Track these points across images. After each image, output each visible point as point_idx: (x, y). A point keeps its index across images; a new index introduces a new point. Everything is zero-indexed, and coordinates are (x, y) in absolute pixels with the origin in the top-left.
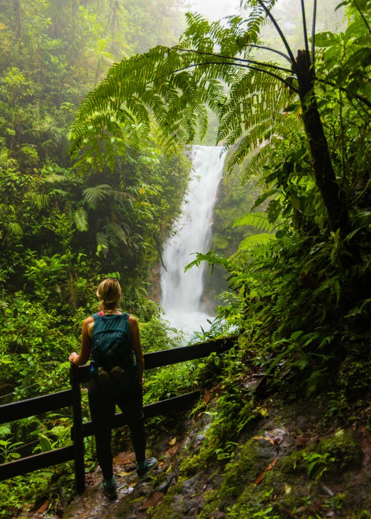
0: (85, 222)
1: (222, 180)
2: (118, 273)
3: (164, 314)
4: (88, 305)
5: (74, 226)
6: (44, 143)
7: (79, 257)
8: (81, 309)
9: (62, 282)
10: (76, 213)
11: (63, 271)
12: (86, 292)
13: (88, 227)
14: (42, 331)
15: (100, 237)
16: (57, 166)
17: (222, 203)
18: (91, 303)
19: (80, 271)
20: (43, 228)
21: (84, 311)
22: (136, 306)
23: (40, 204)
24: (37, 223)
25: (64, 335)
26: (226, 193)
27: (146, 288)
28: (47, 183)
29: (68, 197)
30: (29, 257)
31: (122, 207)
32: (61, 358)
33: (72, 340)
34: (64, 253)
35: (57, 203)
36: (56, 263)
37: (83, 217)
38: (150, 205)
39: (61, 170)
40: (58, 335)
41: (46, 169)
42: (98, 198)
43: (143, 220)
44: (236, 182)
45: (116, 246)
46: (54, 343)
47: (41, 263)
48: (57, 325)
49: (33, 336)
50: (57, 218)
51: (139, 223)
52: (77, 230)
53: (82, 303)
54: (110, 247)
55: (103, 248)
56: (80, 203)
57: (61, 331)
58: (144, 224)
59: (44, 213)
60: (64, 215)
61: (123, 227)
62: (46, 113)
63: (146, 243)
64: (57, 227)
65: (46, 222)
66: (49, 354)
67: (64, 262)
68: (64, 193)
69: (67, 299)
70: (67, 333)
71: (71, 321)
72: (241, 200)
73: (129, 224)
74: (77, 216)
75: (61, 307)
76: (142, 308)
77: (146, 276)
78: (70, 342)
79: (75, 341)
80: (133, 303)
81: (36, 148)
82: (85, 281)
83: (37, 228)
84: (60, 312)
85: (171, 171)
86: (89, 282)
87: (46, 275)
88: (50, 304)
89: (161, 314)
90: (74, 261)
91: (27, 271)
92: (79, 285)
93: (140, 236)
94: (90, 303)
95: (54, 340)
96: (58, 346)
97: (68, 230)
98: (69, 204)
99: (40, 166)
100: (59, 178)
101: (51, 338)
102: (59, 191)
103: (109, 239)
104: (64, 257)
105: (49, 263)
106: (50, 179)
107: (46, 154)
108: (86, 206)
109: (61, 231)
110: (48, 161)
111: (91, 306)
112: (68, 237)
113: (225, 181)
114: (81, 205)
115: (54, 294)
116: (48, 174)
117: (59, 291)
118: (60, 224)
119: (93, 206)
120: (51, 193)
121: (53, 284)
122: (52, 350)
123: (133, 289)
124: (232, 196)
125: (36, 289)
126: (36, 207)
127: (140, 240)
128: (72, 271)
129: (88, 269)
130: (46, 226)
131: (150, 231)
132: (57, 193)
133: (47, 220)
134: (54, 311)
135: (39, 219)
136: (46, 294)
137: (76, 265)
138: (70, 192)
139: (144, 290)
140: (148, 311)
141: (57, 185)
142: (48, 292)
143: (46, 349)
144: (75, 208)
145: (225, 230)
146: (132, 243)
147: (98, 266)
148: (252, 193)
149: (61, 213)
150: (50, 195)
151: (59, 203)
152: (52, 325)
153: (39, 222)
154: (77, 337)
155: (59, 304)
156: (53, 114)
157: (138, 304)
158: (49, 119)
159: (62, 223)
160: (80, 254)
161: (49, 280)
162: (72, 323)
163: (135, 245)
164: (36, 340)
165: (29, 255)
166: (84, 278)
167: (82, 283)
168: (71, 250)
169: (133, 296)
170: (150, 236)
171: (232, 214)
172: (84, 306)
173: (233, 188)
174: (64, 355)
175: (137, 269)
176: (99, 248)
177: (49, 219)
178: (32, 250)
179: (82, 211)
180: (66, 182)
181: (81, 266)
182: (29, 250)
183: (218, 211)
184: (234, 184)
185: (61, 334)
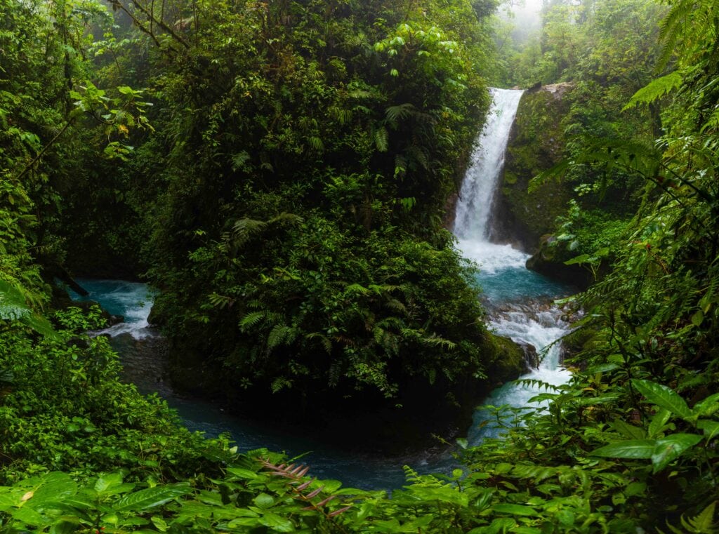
0: (385, 142)
1: (515, 121)
2: (414, 199)
3: (457, 243)
4: (382, 228)
5: (374, 145)
6: (354, 58)
7: (376, 178)
8: (374, 232)
9: (357, 202)
10: (378, 132)
11: (360, 192)
12: (381, 215)
13: (388, 148)
14: (333, 250)
15: (399, 160)
16: (364, 83)
17: (514, 141)
18: (386, 227)
19: (377, 192)
20: (344, 145)
21: (377, 235)
22: (430, 234)
23: (342, 119)
24: (338, 140)
25: (356, 256)
26: (518, 132)
27: (441, 216)
28: (352, 98)
29: (371, 115)
30: (328, 174)
31: (423, 130)
32: (351, 279)
33: (362, 262)
34: (363, 173)
35: (360, 121)
36: (354, 183)
37: (384, 137)
38: (451, 132)
39: (367, 87)
40: (350, 255)
41: (353, 85)
42: (400, 117)
43: (444, 146)
44: (529, 123)
45: (415, 170)
46: (345, 263)
47: (338, 181)
48: (349, 246)
49: (325, 254)
50: (359, 136)
51: (439, 149)
52: (377, 151)
53: (376, 226)
54: (408, 170)
55: (401, 171)
56: (382, 122)
57: (353, 252)
58: (444, 151)
59: (346, 129)
60: (365, 133)
61: (423, 151)
62: (360, 30)
63: (444, 170)
64: (357, 145)
65: (348, 139)
66: (338, 274)
67: (360, 182)
68: (367, 111)
69: (361, 220)
70: (358, 254)
71: (364, 242)
72: (532, 139)
73: (429, 149)
74: (378, 135)
75: (355, 228)
76: (436, 236)
77: (441, 204)
78: (361, 265)
79: (366, 263)
80: (427, 230)
81: (345, 62)
82: (380, 203)
83: (338, 145)
84: (353, 232)
85: (473, 103)
86: (384, 205)
87: (343, 193)
88: (344, 223)
89: (454, 243)
90: (371, 182)
91: (325, 188)
92: (374, 207)
93: (439, 162)
94: (384, 227)
95: (346, 260)
96: (349, 266)
97: (368, 149)
98: (371, 122)
99: (346, 81)
100: (364, 95)
101: (343, 257)
102: (363, 108)
103: (408, 162)
104: (361, 176)
105: (346, 182)
106: (355, 95)
107: (355, 70)
108: (387, 126)
109: (361, 150)
110: (355, 77)
111: (384, 230)
112: (367, 156)
113: (518, 121)
114: (383, 125)
115: (349, 214)
116: (354, 90)
117: (354, 211)
118: (361, 141)
119: (395, 126)
120: (354, 109)
121: (348, 203)
122: (343, 269)
123: (428, 216)
124: (523, 135)
125: (331, 208)
126: (339, 122)
127: (438, 166)
128: (368, 191)
129: (385, 191)
130: (346, 143)
131: (450, 158)
132: (361, 110)
133: (349, 138)
134: (347, 231)
135: (341, 136)
136: (341, 214)
137: (373, 187)
138: (373, 110)
139: (439, 218)
140: (442, 239)
141: (362, 101)
142: (343, 211)
143: (336, 269)
144: (377, 127)
145: (515, 166)
146: (431, 169)
147: (395, 190)
148: (541, 133)
149: (362, 132)
150: (354, 111)
151: (362, 121)
152: (344, 245)
153: (340, 139)
154: (368, 260)
155: (353, 225)
156: (366, 32)
157: (432, 232)
158: (362, 36)
159: (363, 142)
160: (378, 175)
161: (346, 199)
162: (364, 245)
163: (433, 170)
164: (327, 258)
165: (328, 172)
166: (380, 201)
167: (377, 205)
168: (369, 170)
169: (428, 223)
170: (449, 163)
171: (523, 152)
172: (378, 229)
173: (526, 128)
174: (355, 276)
175: (433, 196)
176: (397, 171)
177: (351, 136)
178: (332, 167)
179: (383, 130)
180: (371, 100)
181: (377, 188)
182: (329, 167)
183: (510, 149)
184: (526, 124)
185: (353, 255)
